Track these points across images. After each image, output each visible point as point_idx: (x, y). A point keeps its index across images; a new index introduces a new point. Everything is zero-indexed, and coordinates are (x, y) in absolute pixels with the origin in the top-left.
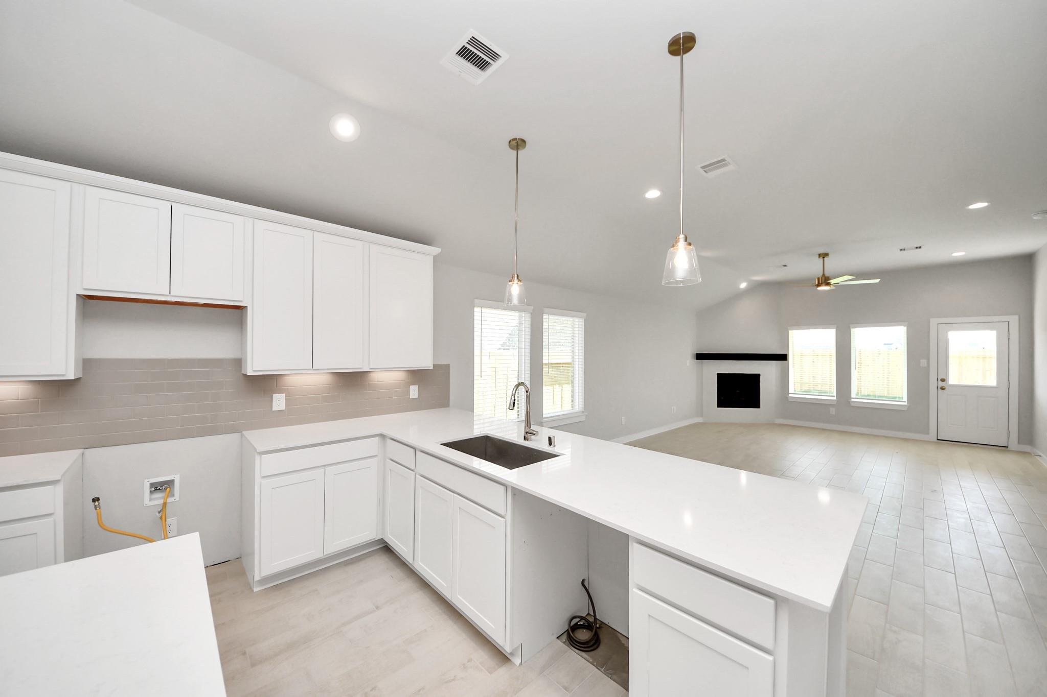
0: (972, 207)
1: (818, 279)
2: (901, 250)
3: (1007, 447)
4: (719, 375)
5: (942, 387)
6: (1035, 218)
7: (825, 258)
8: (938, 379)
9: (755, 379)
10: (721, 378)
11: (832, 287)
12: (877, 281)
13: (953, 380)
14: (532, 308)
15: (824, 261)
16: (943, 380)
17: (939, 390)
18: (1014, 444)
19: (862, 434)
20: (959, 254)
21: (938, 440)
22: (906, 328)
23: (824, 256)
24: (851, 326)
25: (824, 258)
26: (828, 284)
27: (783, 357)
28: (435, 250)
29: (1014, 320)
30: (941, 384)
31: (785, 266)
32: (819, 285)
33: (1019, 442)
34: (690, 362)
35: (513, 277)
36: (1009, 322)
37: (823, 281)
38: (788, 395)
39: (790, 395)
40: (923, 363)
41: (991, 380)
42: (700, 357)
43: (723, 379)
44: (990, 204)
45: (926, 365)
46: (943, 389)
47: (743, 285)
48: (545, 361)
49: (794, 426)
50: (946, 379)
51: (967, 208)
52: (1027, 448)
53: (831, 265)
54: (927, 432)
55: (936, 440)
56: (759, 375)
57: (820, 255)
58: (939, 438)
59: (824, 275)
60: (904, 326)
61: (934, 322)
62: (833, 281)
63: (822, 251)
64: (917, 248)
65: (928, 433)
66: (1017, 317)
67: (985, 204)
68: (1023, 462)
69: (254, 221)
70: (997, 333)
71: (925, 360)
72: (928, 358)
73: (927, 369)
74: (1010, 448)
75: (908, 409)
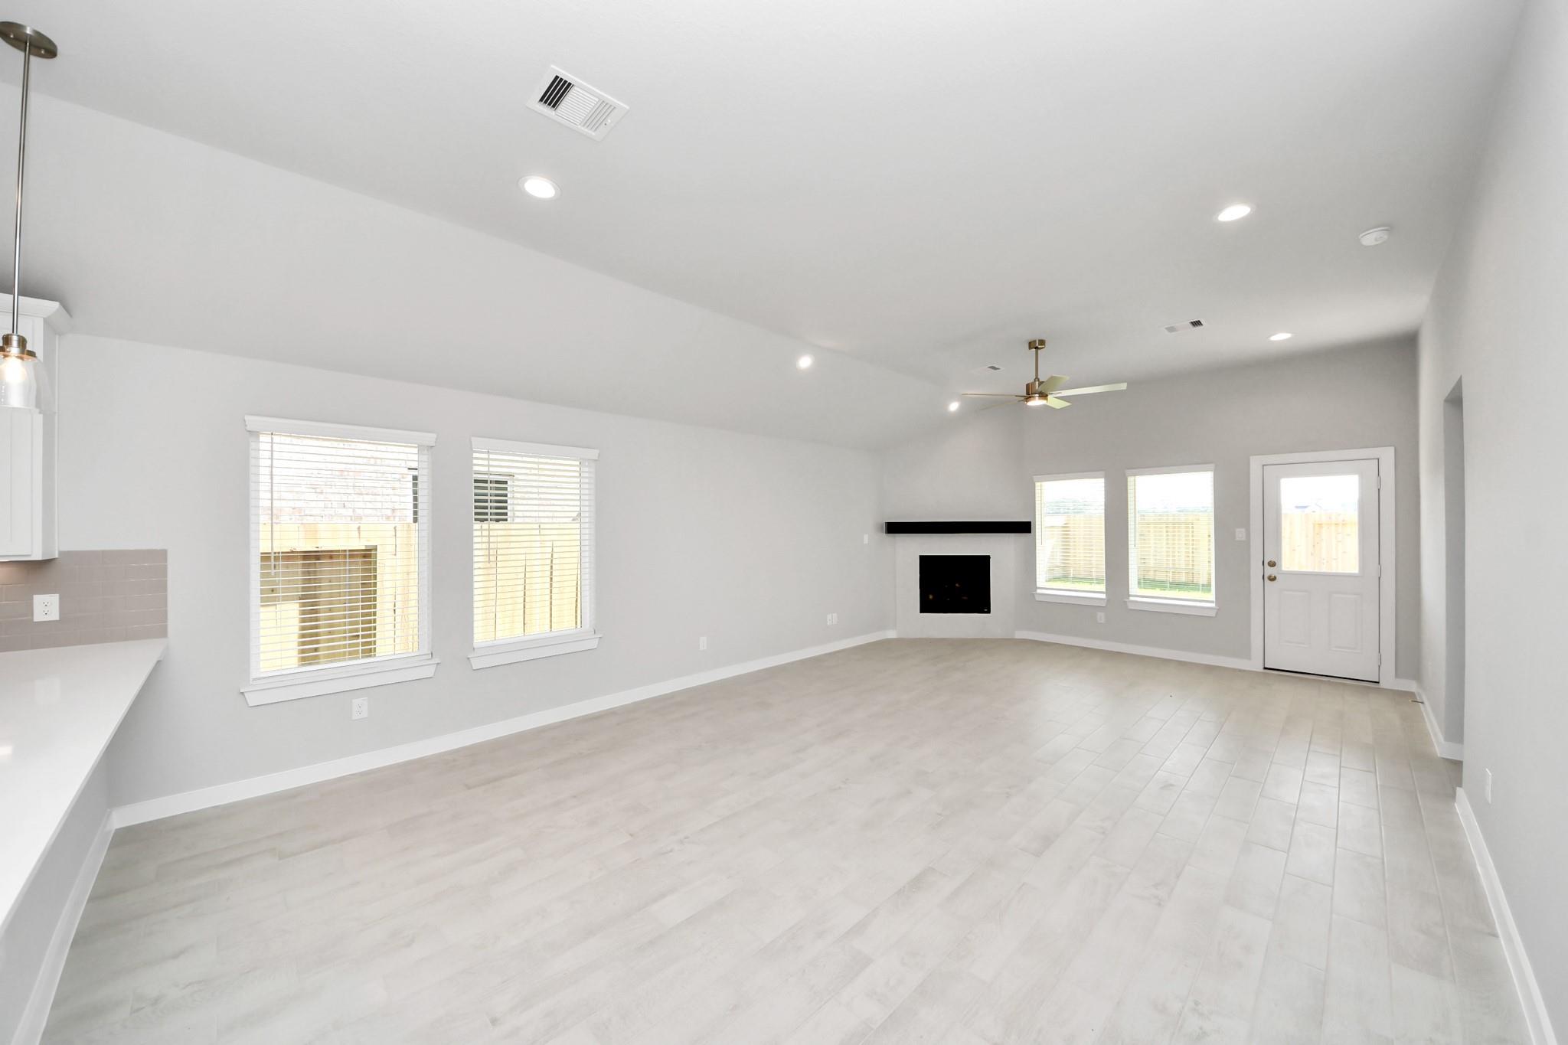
1: (1028, 387)
3: (1378, 683)
4: (923, 559)
5: (1270, 576)
7: (1039, 351)
8: (1263, 562)
9: (981, 564)
10: (927, 563)
13: (1289, 563)
14: (434, 436)
15: (1037, 355)
16: (1272, 564)
17: (1267, 581)
18: (1388, 677)
21: (1265, 668)
22: (1212, 475)
23: (1036, 345)
24: (1126, 472)
25: (1037, 349)
27: (1026, 527)
29: (1387, 455)
30: (1269, 571)
33: (1397, 675)
34: (870, 537)
35: (7, 340)
36: (1378, 459)
38: (1036, 591)
39: (1038, 591)
40: (1240, 534)
41: (1350, 563)
42: (892, 528)
43: (929, 565)
46: (1272, 579)
47: (954, 407)
50: (1276, 561)
52: (1410, 686)
54: (1245, 652)
55: (1261, 669)
56: (988, 558)
57: (1031, 346)
58: (1266, 666)
59: (1038, 379)
60: (1210, 471)
61: (1255, 463)
63: (1037, 337)
65: (1248, 657)
66: (1390, 451)
70: (1360, 479)
71: (1243, 530)
72: (1246, 525)
73: (1247, 544)
74: (1383, 685)
75: (1217, 614)
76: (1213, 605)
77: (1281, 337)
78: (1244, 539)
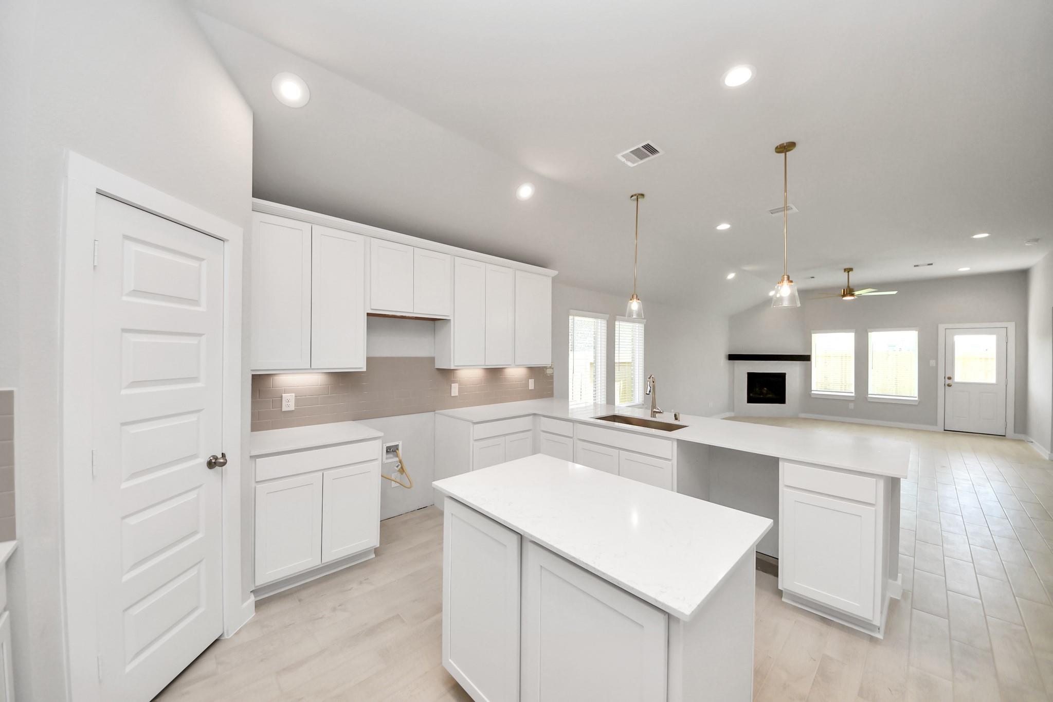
0: (975, 237)
1: (844, 290)
2: (915, 266)
3: (1005, 436)
4: (749, 374)
6: (1027, 245)
7: (850, 273)
8: (945, 377)
9: (781, 377)
10: (751, 376)
11: (856, 297)
12: (895, 293)
13: (958, 377)
15: (848, 274)
16: (949, 378)
17: (947, 387)
18: (1010, 432)
19: (878, 426)
20: (964, 269)
21: (945, 430)
22: (917, 332)
23: (848, 270)
24: (868, 330)
25: (848, 272)
26: (853, 295)
27: (806, 358)
28: (553, 273)
29: (1012, 326)
30: (948, 382)
31: (813, 277)
32: (844, 295)
33: (1015, 432)
34: (723, 362)
36: (1007, 328)
37: (848, 292)
38: (811, 392)
39: (813, 392)
40: (933, 363)
41: (991, 378)
42: (732, 357)
44: (990, 235)
45: (934, 365)
46: (949, 385)
48: (616, 361)
49: (816, 420)
50: (951, 376)
51: (972, 237)
52: (1022, 437)
53: (856, 277)
54: (935, 423)
55: (943, 430)
56: (784, 374)
57: (845, 270)
58: (945, 428)
59: (848, 286)
60: (916, 331)
61: (942, 327)
62: (856, 293)
63: (847, 266)
64: (929, 265)
65: (937, 423)
66: (1013, 324)
67: (986, 235)
68: (1019, 447)
69: (454, 259)
70: (997, 337)
71: (934, 361)
72: (937, 359)
73: (936, 369)
74: (1007, 437)
75: (919, 403)
76: (916, 399)
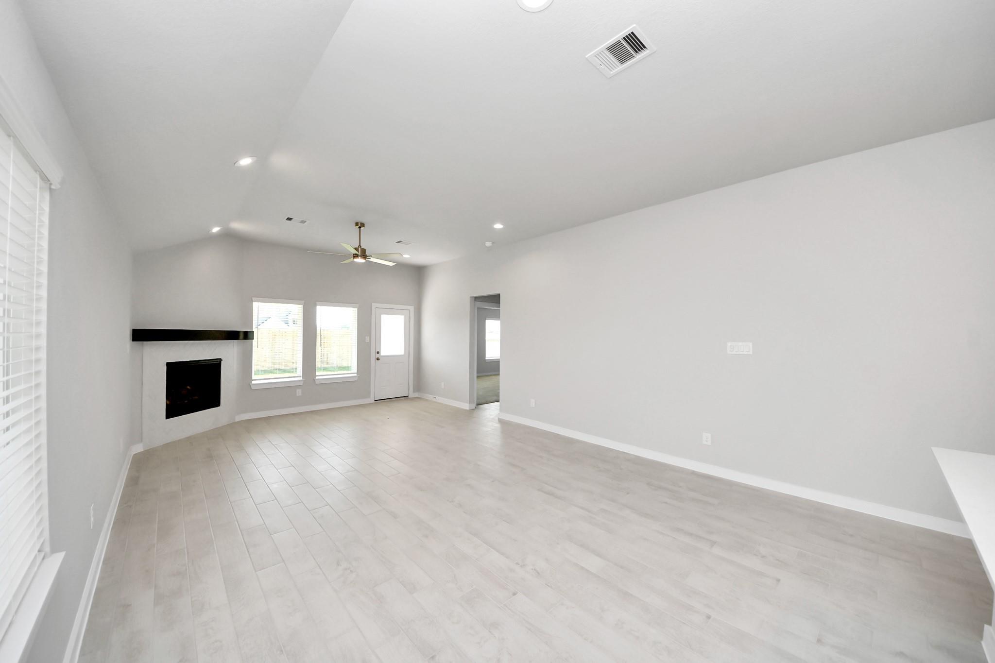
3: (408, 396)
4: (170, 366)
7: (361, 229)
8: (375, 352)
9: (213, 368)
10: (172, 368)
13: (383, 353)
17: (376, 360)
24: (317, 303)
25: (360, 227)
27: (247, 335)
30: (377, 356)
33: (413, 392)
36: (409, 310)
38: (251, 383)
39: (254, 382)
40: (367, 339)
41: (401, 351)
42: (140, 335)
43: (175, 370)
46: (378, 359)
47: (215, 230)
50: (379, 351)
52: (419, 394)
55: (374, 402)
56: (220, 360)
57: (357, 224)
58: (376, 399)
59: (360, 246)
60: (357, 308)
61: (373, 306)
63: (360, 220)
65: (369, 395)
66: (413, 307)
68: (416, 406)
70: (404, 318)
71: (368, 337)
72: (370, 335)
73: (370, 344)
74: (410, 397)
75: (358, 378)
76: (356, 375)
77: (406, 256)
78: (369, 341)
